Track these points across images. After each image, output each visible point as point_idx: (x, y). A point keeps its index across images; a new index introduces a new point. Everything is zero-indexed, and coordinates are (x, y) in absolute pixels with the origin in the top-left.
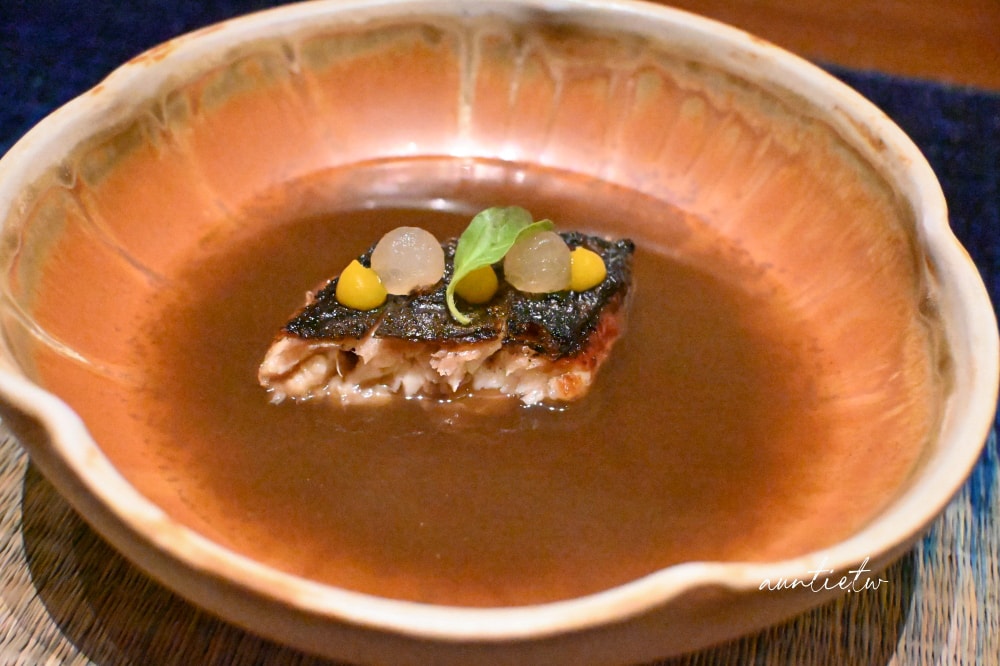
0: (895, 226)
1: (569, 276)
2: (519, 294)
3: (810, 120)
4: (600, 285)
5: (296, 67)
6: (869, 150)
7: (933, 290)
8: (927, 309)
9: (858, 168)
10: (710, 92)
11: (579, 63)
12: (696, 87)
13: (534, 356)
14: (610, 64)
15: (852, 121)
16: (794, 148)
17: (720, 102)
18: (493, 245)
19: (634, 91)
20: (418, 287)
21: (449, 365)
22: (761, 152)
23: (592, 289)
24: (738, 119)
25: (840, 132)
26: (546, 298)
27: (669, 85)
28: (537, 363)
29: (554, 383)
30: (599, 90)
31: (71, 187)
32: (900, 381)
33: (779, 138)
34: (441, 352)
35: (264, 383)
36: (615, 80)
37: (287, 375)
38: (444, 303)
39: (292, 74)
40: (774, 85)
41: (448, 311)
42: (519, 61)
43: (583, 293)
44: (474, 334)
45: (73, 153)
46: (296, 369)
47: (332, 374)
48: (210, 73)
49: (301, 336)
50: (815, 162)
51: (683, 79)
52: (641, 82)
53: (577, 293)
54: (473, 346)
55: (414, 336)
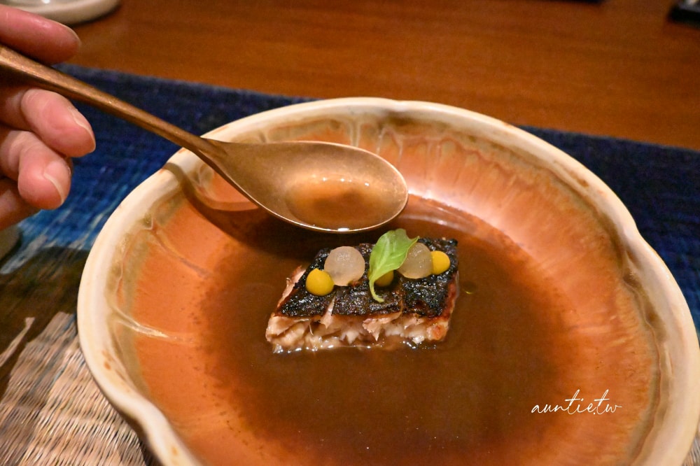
0: (600, 230)
1: (431, 265)
2: (406, 280)
4: (447, 271)
6: (578, 187)
7: (634, 271)
8: (630, 281)
9: (571, 195)
10: (481, 151)
11: (412, 137)
12: (474, 149)
13: (420, 317)
14: (427, 138)
15: (566, 169)
16: (530, 182)
17: (487, 157)
18: (392, 254)
19: (440, 151)
20: (352, 281)
21: (373, 327)
22: (511, 183)
23: (444, 273)
24: (497, 166)
25: (558, 175)
26: (420, 281)
27: (459, 148)
28: (421, 321)
29: (429, 330)
30: (421, 151)
31: (151, 228)
32: (618, 321)
33: (521, 176)
34: (369, 320)
35: (269, 340)
36: (430, 146)
37: (282, 335)
38: (368, 290)
40: (518, 149)
41: (370, 294)
42: (381, 137)
43: (439, 275)
44: (387, 309)
45: (150, 209)
46: (287, 331)
47: (307, 331)
49: (289, 316)
50: (543, 190)
51: (467, 145)
52: (444, 146)
53: (436, 276)
54: (386, 316)
55: (353, 313)
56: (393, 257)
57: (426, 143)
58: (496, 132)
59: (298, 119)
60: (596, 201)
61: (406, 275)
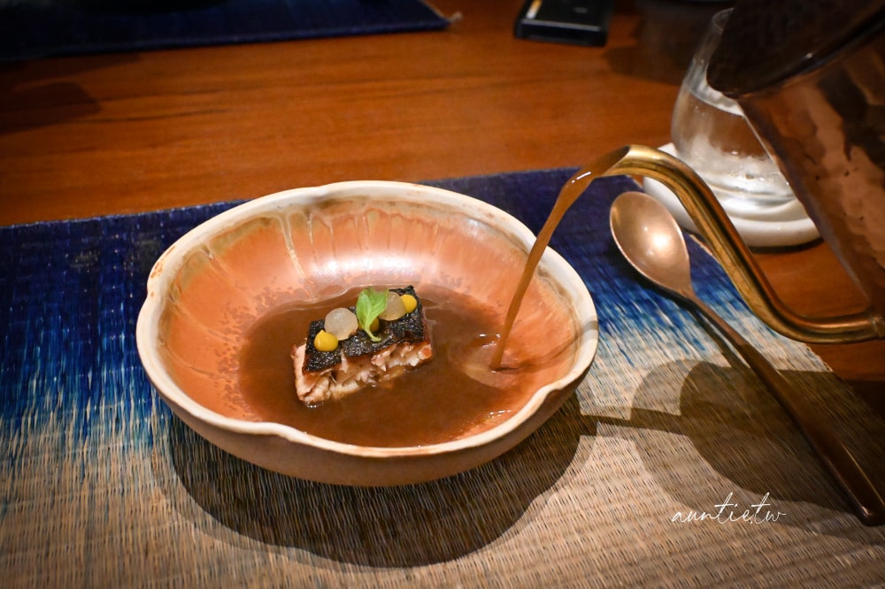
0: (512, 246)
1: (405, 309)
2: (389, 322)
3: (454, 213)
4: (416, 308)
5: (211, 256)
6: (488, 220)
7: (543, 266)
8: (543, 274)
9: (484, 227)
10: (403, 213)
11: (337, 216)
12: (395, 212)
14: (352, 213)
15: (474, 209)
17: (408, 215)
19: (366, 220)
21: (379, 360)
22: (435, 233)
23: (414, 310)
24: (419, 221)
26: (400, 320)
27: (383, 215)
28: (412, 347)
29: (420, 353)
30: (349, 226)
32: (544, 305)
33: (441, 224)
34: (375, 356)
35: (301, 399)
36: (356, 219)
37: (311, 391)
38: (367, 335)
39: (210, 260)
40: (433, 202)
41: (369, 338)
42: (309, 222)
43: (412, 313)
44: (386, 344)
45: (159, 328)
46: (315, 387)
48: (180, 271)
51: (388, 210)
52: (370, 217)
53: (410, 314)
54: (387, 349)
55: (363, 353)
56: (376, 306)
57: (351, 218)
58: (409, 193)
59: (231, 224)
60: (503, 226)
61: (388, 319)
